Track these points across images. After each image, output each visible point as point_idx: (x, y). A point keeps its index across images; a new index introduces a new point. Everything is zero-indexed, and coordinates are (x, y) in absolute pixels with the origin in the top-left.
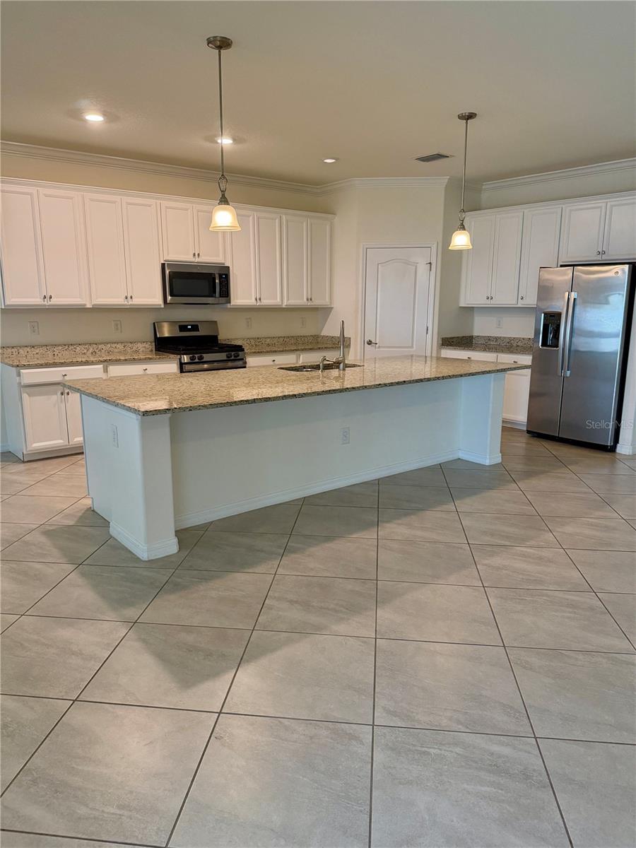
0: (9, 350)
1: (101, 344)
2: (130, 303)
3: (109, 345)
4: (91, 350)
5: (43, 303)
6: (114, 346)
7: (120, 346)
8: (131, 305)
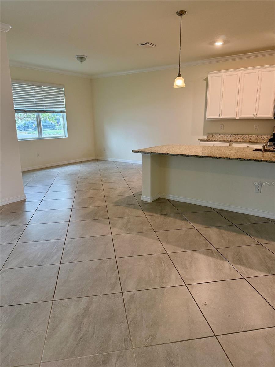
0: (212, 135)
1: (246, 135)
2: (256, 117)
3: (250, 136)
4: (242, 137)
5: (219, 117)
6: (252, 136)
7: (255, 136)
8: (256, 118)
